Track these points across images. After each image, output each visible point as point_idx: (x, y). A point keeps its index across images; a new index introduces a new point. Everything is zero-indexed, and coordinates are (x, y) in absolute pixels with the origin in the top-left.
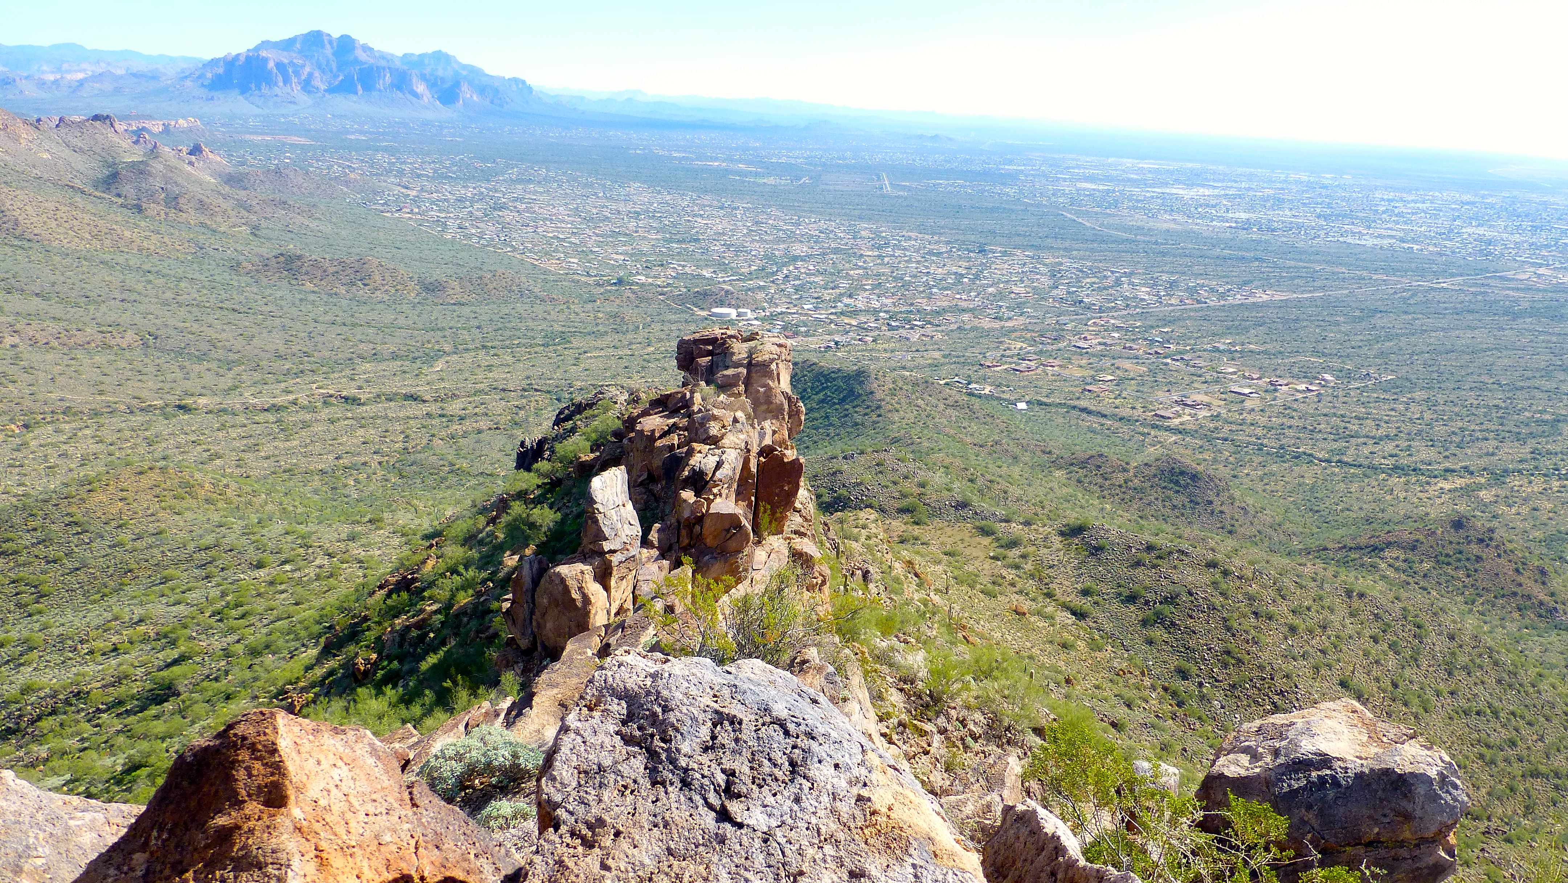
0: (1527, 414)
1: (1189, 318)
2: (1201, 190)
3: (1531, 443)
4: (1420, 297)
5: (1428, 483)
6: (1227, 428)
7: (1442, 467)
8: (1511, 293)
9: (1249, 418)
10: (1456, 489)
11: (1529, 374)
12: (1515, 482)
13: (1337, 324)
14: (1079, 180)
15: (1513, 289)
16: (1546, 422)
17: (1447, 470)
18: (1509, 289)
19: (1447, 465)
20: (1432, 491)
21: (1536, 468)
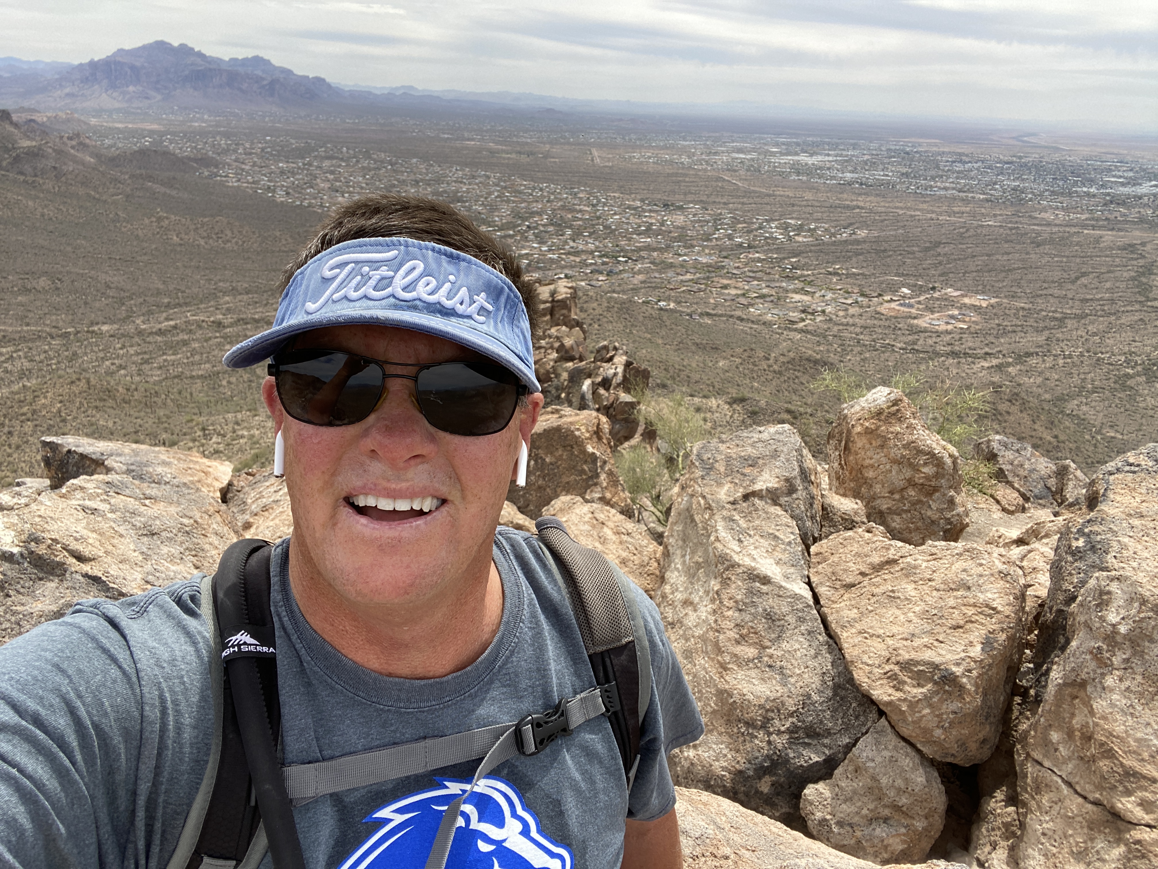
0: (1044, 313)
1: (811, 251)
2: (820, 158)
3: (1046, 333)
4: (971, 232)
5: (974, 363)
6: (836, 328)
7: (983, 351)
8: (1036, 227)
9: (851, 321)
10: (992, 367)
11: (1045, 285)
12: (1033, 361)
13: (913, 253)
14: (733, 152)
15: (1038, 225)
16: (1056, 319)
17: (987, 354)
18: (1035, 225)
19: (987, 350)
20: (976, 367)
21: (1049, 351)
